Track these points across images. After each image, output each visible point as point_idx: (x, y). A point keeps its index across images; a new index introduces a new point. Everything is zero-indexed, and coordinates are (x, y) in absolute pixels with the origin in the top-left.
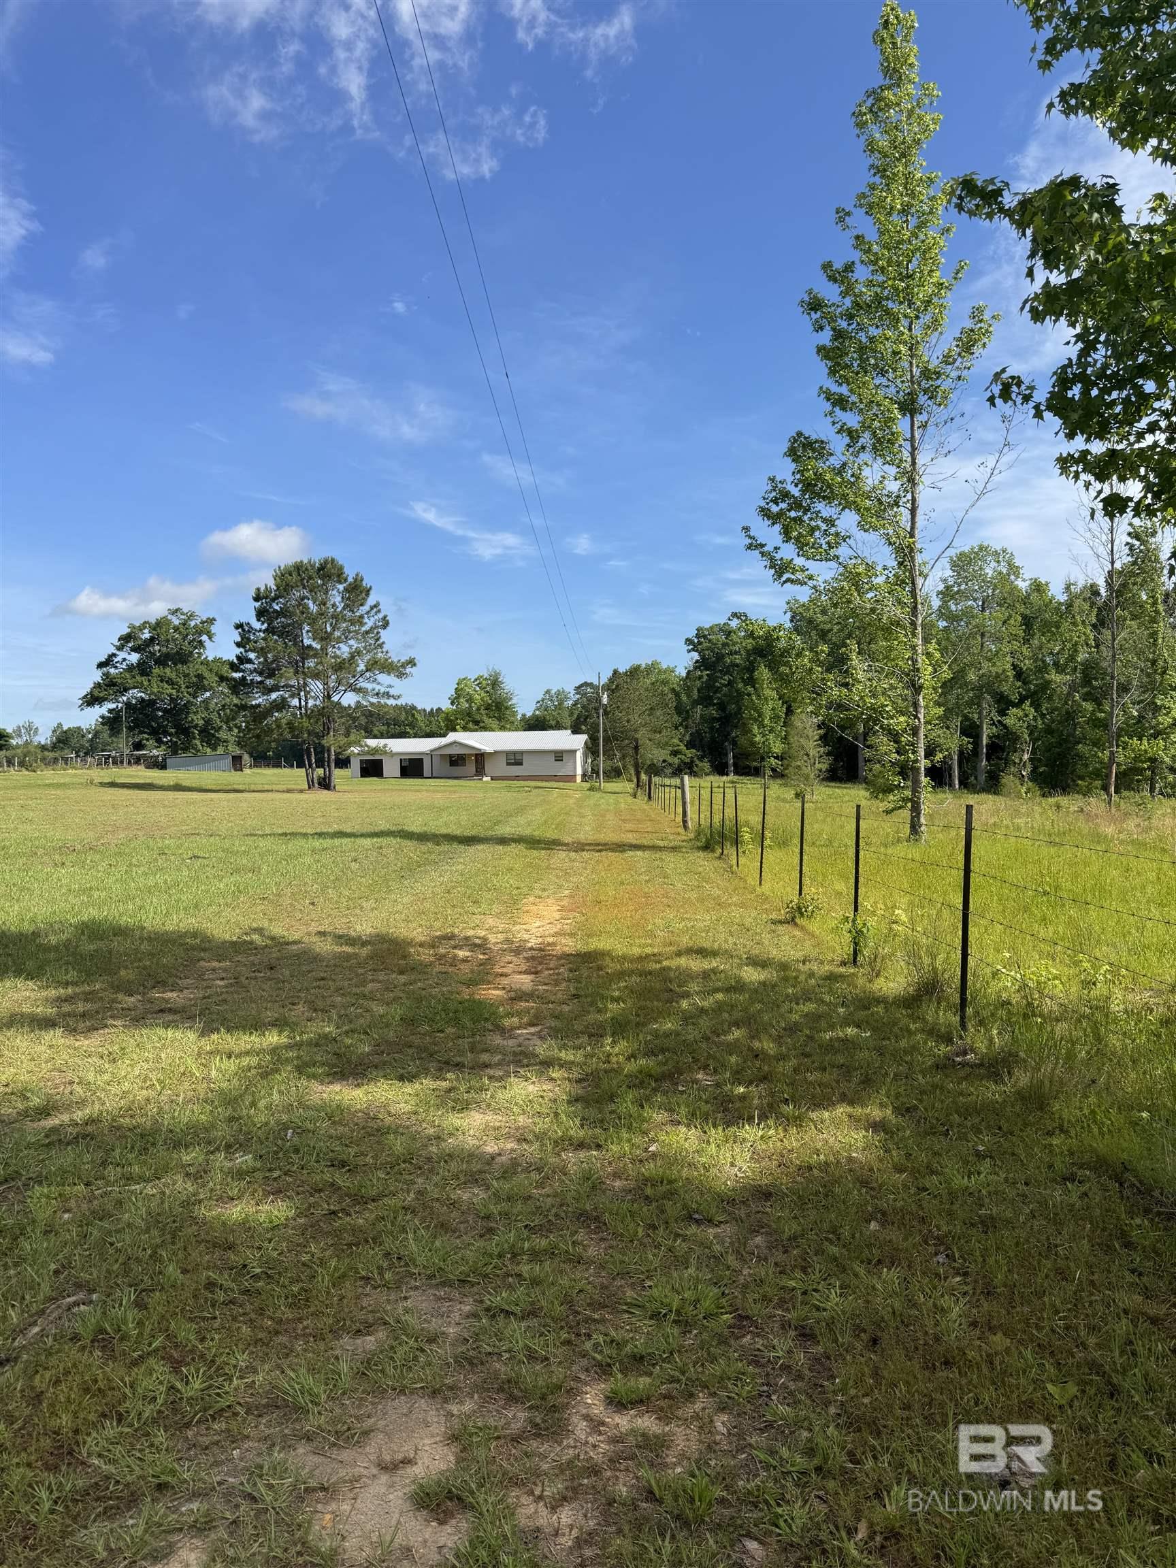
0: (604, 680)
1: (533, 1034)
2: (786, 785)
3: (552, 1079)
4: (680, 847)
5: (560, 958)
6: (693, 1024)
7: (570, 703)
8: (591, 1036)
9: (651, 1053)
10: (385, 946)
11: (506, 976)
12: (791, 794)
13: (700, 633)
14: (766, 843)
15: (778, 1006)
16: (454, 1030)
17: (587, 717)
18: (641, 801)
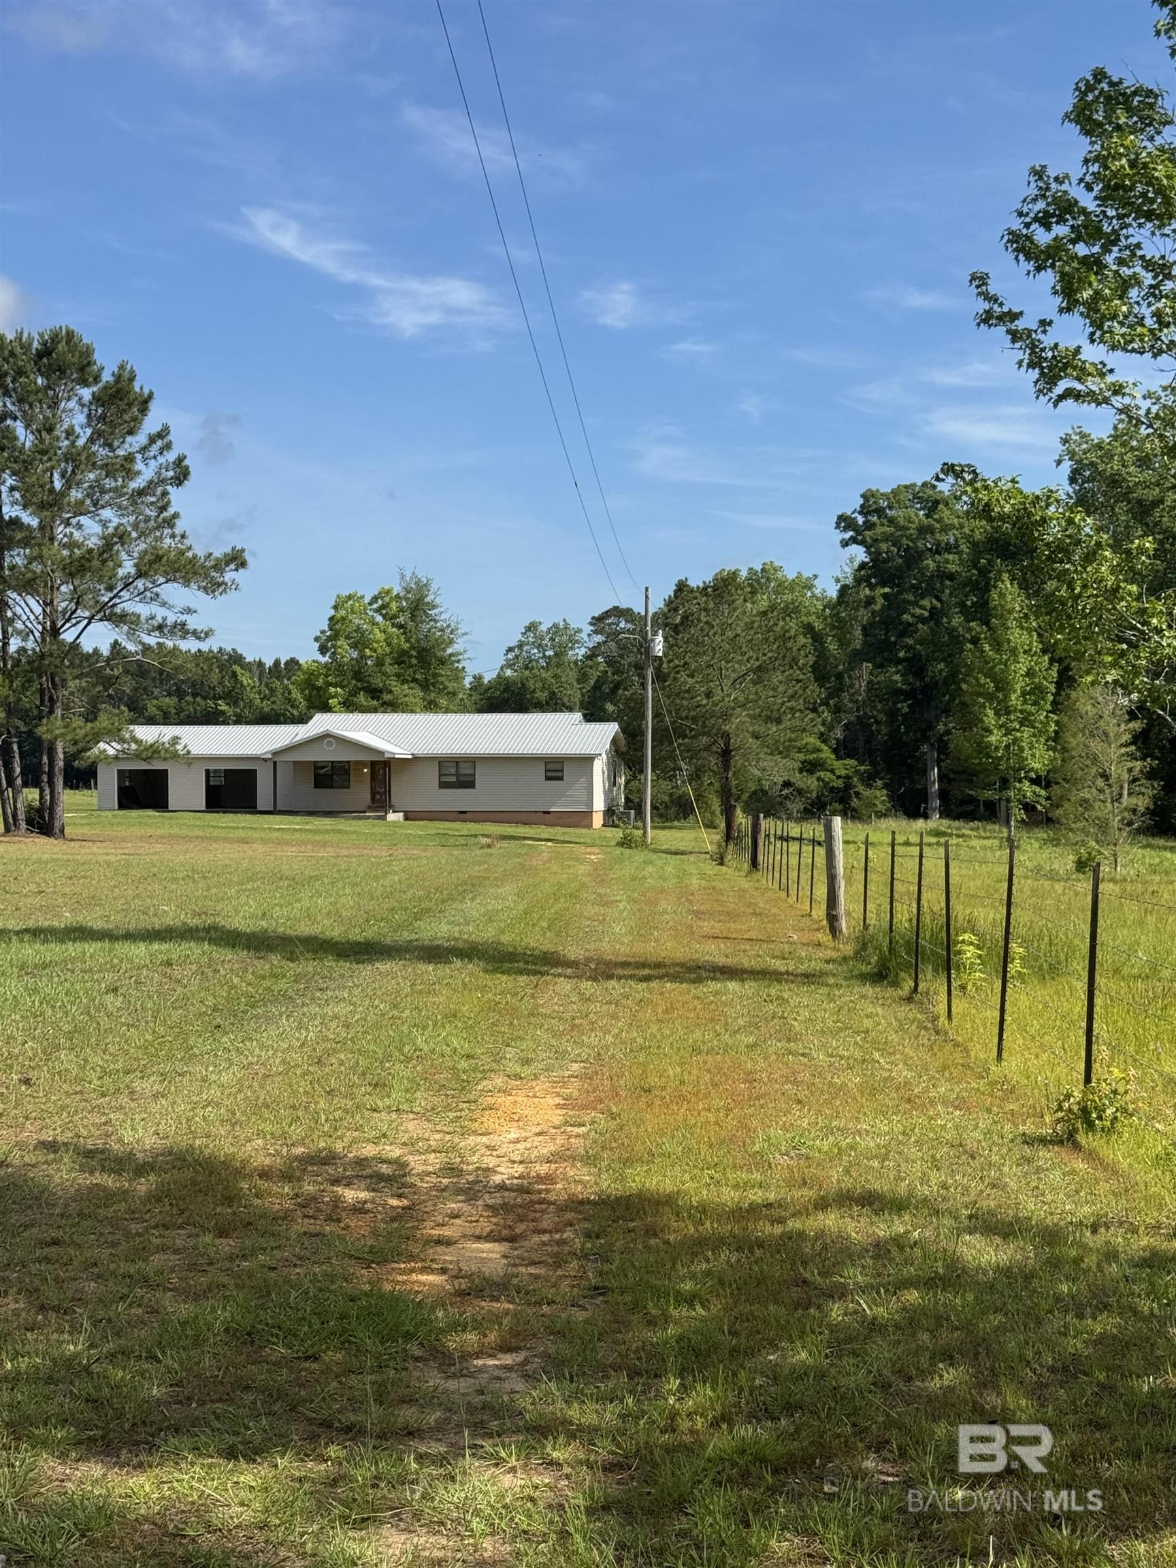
0: (657, 604)
1: (509, 1369)
2: (1055, 842)
3: (553, 1464)
4: (823, 974)
5: (562, 1208)
6: (855, 1354)
7: (581, 652)
8: (634, 1374)
9: (763, 1413)
10: (189, 1174)
11: (448, 1242)
12: (1065, 861)
13: (870, 504)
14: (1015, 967)
15: (1039, 1322)
16: (339, 1356)
17: (617, 686)
18: (734, 873)
